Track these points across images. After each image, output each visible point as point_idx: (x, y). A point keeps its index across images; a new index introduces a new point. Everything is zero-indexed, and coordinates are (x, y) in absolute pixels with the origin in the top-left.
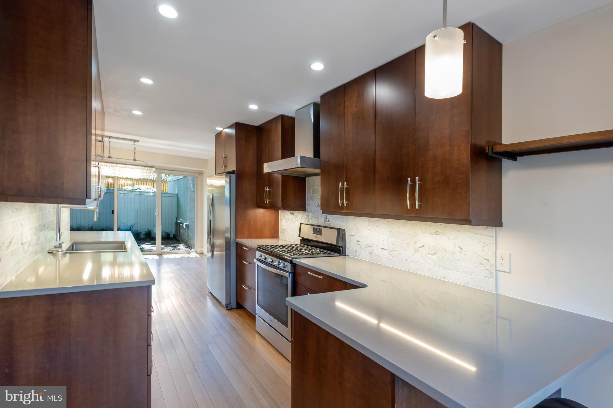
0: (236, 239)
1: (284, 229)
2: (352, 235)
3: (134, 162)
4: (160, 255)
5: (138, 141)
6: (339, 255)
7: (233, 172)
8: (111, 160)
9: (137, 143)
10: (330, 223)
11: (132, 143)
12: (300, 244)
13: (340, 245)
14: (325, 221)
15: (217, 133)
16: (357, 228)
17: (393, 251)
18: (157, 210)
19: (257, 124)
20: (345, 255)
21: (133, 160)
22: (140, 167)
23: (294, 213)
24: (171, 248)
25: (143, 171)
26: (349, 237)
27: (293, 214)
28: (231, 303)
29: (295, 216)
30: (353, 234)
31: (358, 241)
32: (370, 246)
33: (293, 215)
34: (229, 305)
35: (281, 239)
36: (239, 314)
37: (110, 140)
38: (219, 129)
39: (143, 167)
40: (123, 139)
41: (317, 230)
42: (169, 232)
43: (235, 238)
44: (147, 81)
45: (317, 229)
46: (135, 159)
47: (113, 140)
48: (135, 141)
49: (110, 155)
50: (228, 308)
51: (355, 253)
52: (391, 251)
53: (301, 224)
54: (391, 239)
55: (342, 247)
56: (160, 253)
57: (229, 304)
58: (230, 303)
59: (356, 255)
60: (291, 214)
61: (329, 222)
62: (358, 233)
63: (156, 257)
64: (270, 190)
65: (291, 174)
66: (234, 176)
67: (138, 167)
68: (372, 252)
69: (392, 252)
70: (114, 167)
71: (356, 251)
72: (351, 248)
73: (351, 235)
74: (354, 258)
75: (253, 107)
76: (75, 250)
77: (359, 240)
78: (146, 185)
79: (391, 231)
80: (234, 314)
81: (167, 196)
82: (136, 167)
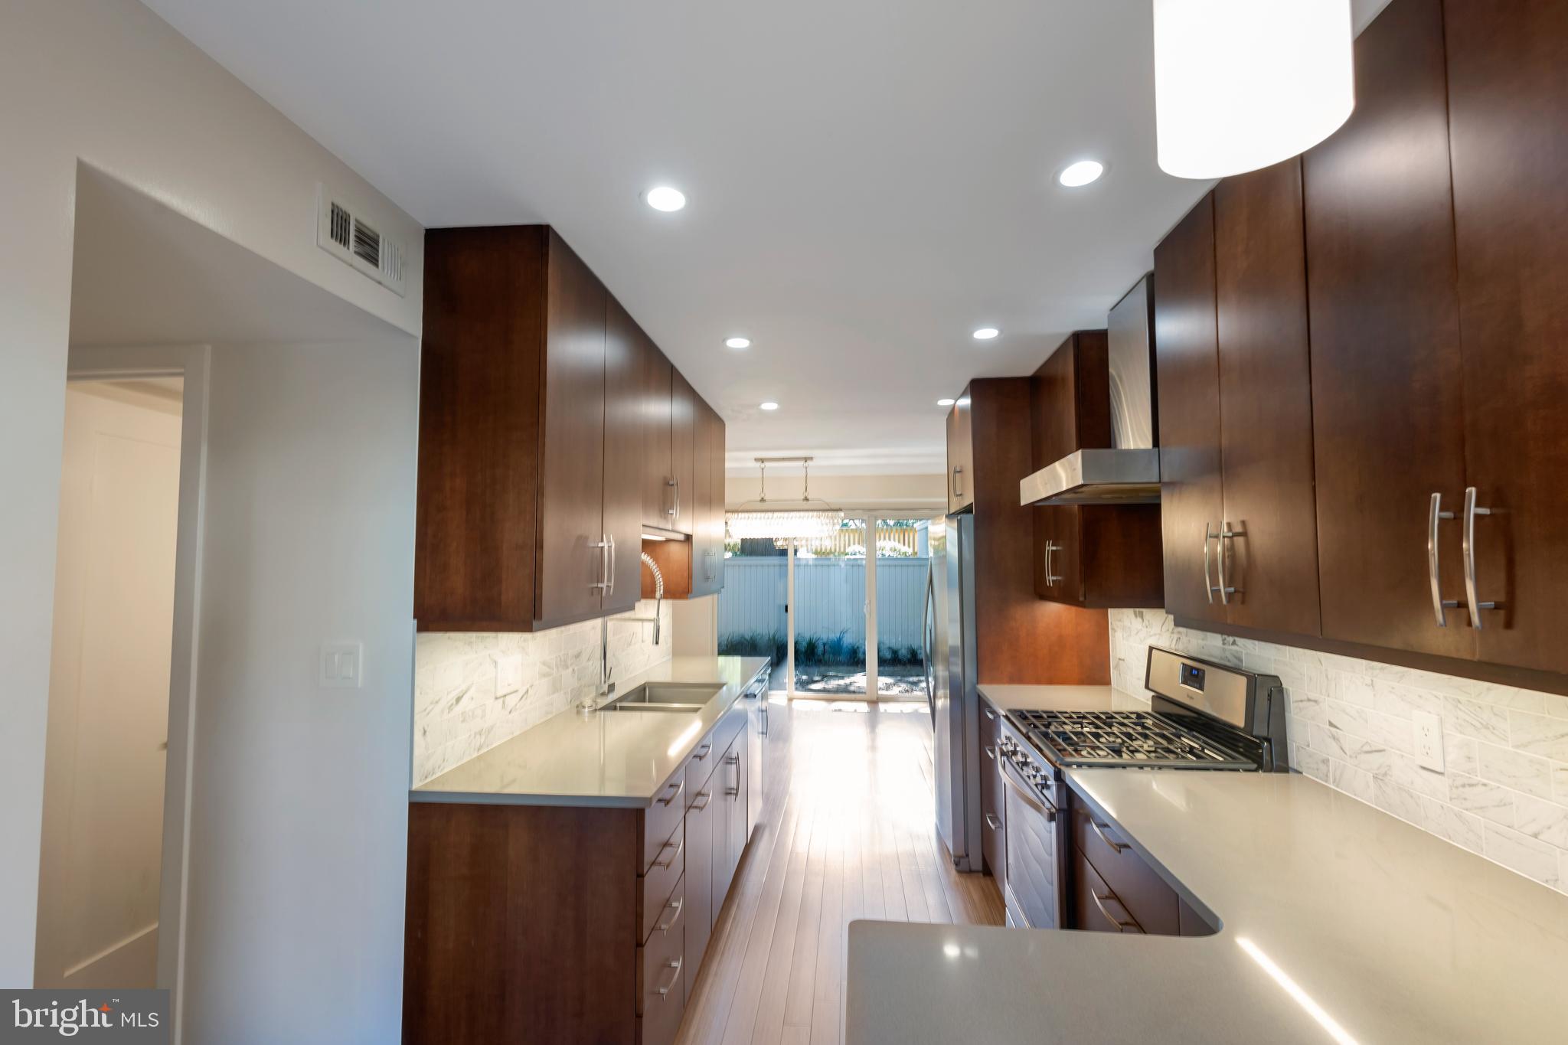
0: (978, 683)
1: (1120, 659)
2: (1309, 700)
3: (806, 505)
4: (874, 702)
5: (811, 459)
6: (1255, 766)
7: (967, 510)
8: (764, 506)
9: (809, 463)
10: (1237, 652)
11: (801, 463)
12: (1150, 710)
13: (1260, 730)
14: (1224, 644)
15: (948, 413)
16: (1327, 676)
17: (1471, 785)
18: (867, 602)
19: (1027, 369)
20: (1284, 768)
21: (804, 500)
22: (815, 513)
23: (1142, 612)
24: (903, 686)
25: (819, 521)
26: (1301, 704)
27: (1142, 616)
28: (967, 855)
29: (1146, 621)
30: (1312, 696)
31: (1331, 724)
32: (1376, 751)
33: (1139, 620)
34: (962, 860)
35: (1114, 689)
36: (983, 891)
37: (763, 465)
38: (946, 402)
39: (821, 513)
40: (784, 459)
41: (1193, 675)
42: (915, 647)
43: (975, 680)
44: (738, 343)
45: (1192, 668)
46: (806, 497)
47: (768, 464)
48: (806, 459)
49: (762, 495)
50: (960, 868)
51: (1323, 767)
52: (1464, 786)
53: (1151, 649)
54: (1461, 733)
55: (1269, 740)
56: (875, 699)
57: (962, 857)
58: (965, 855)
59: (1327, 776)
60: (1136, 616)
61: (1234, 648)
62: (1329, 696)
63: (864, 707)
64: (1059, 548)
65: (1107, 499)
66: (969, 519)
67: (811, 513)
68: (1385, 774)
69: (1467, 789)
70: (768, 518)
71: (1328, 760)
72: (1308, 746)
73: (1305, 698)
74: (1323, 785)
75: (986, 334)
76: (650, 701)
77: (1332, 721)
78: (890, 540)
79: (1459, 702)
80: (971, 888)
81: (910, 566)
82: (807, 514)
